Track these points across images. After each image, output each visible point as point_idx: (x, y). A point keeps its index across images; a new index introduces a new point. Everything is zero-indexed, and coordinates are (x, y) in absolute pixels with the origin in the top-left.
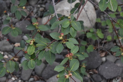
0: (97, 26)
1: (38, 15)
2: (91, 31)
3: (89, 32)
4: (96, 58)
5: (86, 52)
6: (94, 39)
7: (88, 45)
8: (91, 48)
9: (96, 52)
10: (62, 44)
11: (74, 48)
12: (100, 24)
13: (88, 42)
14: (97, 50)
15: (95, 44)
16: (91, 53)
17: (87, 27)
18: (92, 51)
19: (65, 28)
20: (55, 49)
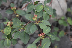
0: (67, 15)
1: (18, 6)
2: (63, 18)
3: (61, 19)
4: (66, 42)
5: (58, 36)
6: (65, 26)
7: (60, 31)
8: (62, 33)
9: (67, 37)
10: (36, 24)
11: (46, 29)
12: (70, 13)
13: (60, 28)
14: (68, 35)
15: (66, 30)
16: (62, 37)
17: (59, 16)
18: (63, 35)
19: (38, 12)
20: (29, 29)
